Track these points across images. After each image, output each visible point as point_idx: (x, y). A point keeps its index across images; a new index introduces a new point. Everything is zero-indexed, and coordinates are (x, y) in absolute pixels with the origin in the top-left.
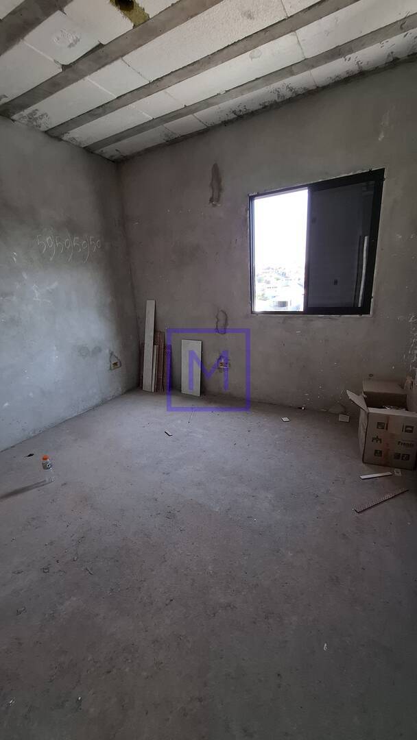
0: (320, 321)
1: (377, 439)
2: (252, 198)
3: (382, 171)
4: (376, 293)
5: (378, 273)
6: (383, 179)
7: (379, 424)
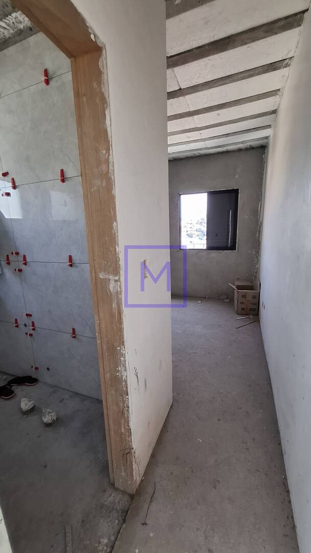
0: (214, 254)
1: (242, 303)
2: (180, 195)
3: (238, 189)
4: (239, 241)
5: (239, 231)
6: (238, 193)
7: (243, 296)
